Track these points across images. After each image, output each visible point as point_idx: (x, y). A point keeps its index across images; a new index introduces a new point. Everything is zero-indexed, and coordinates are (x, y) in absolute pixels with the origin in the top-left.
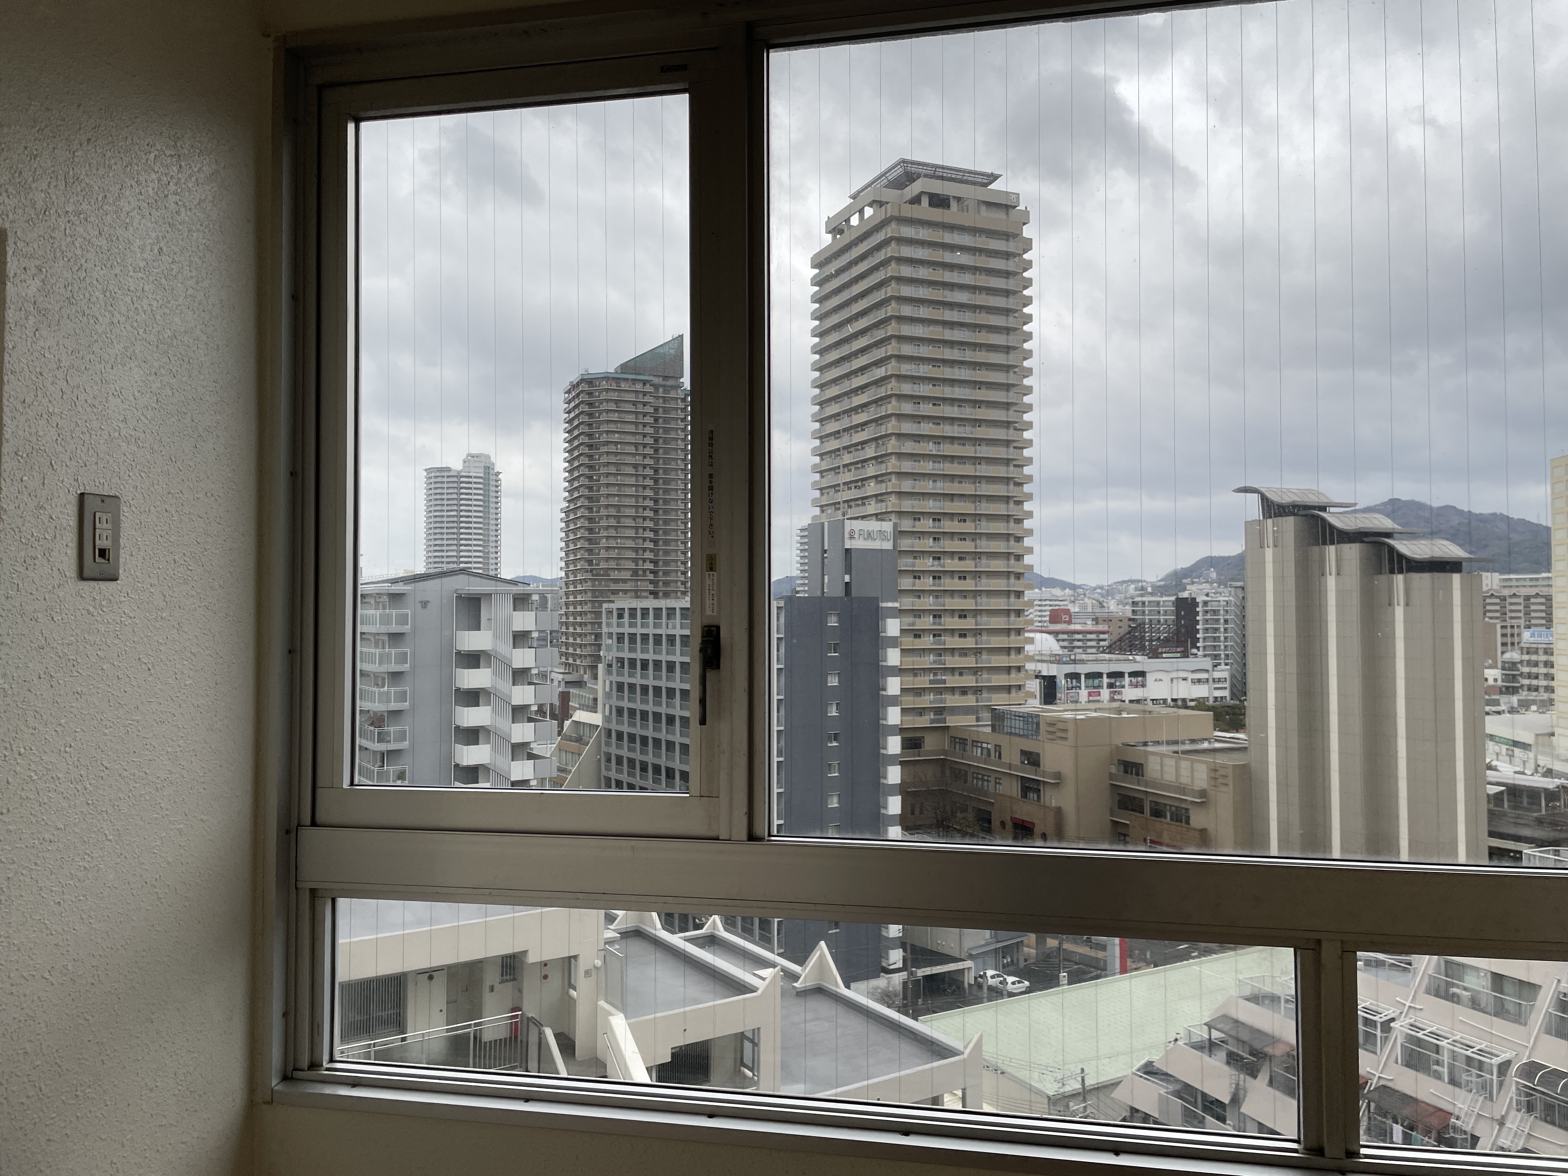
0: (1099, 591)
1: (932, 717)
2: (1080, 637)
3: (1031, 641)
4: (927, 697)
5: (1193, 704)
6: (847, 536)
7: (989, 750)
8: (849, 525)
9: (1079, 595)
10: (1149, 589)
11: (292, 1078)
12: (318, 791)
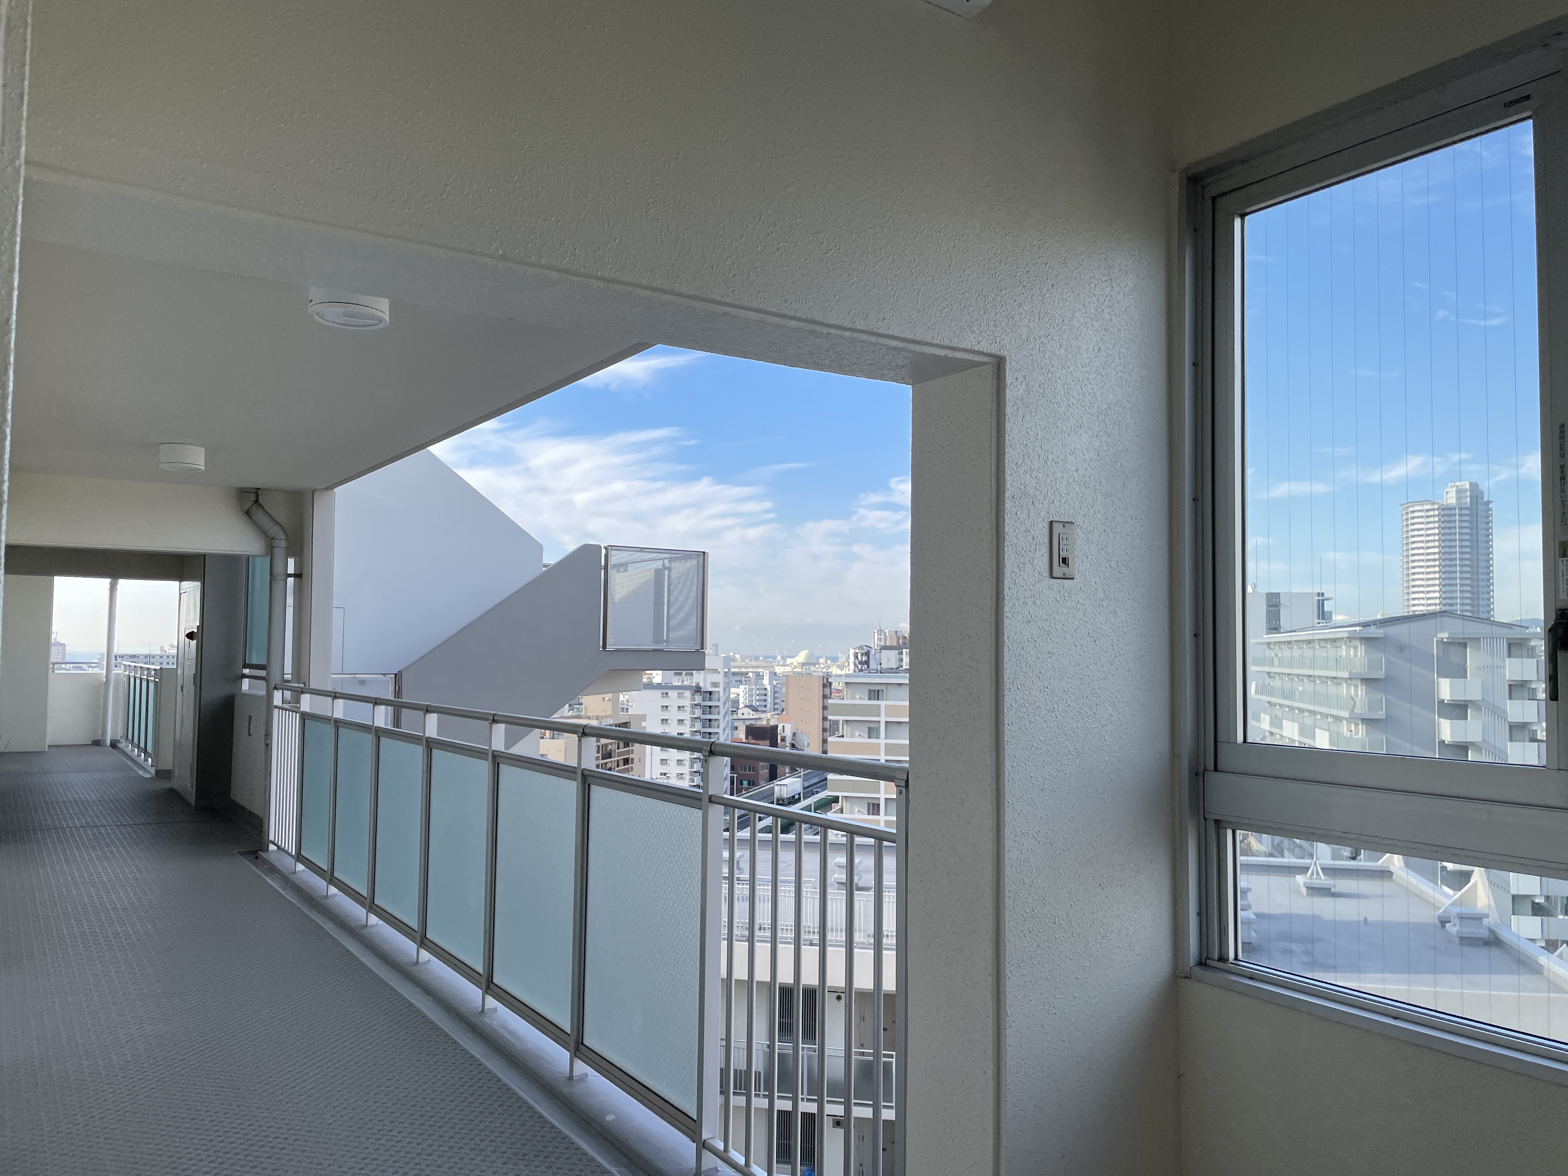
11: (1205, 964)
12: (1219, 744)
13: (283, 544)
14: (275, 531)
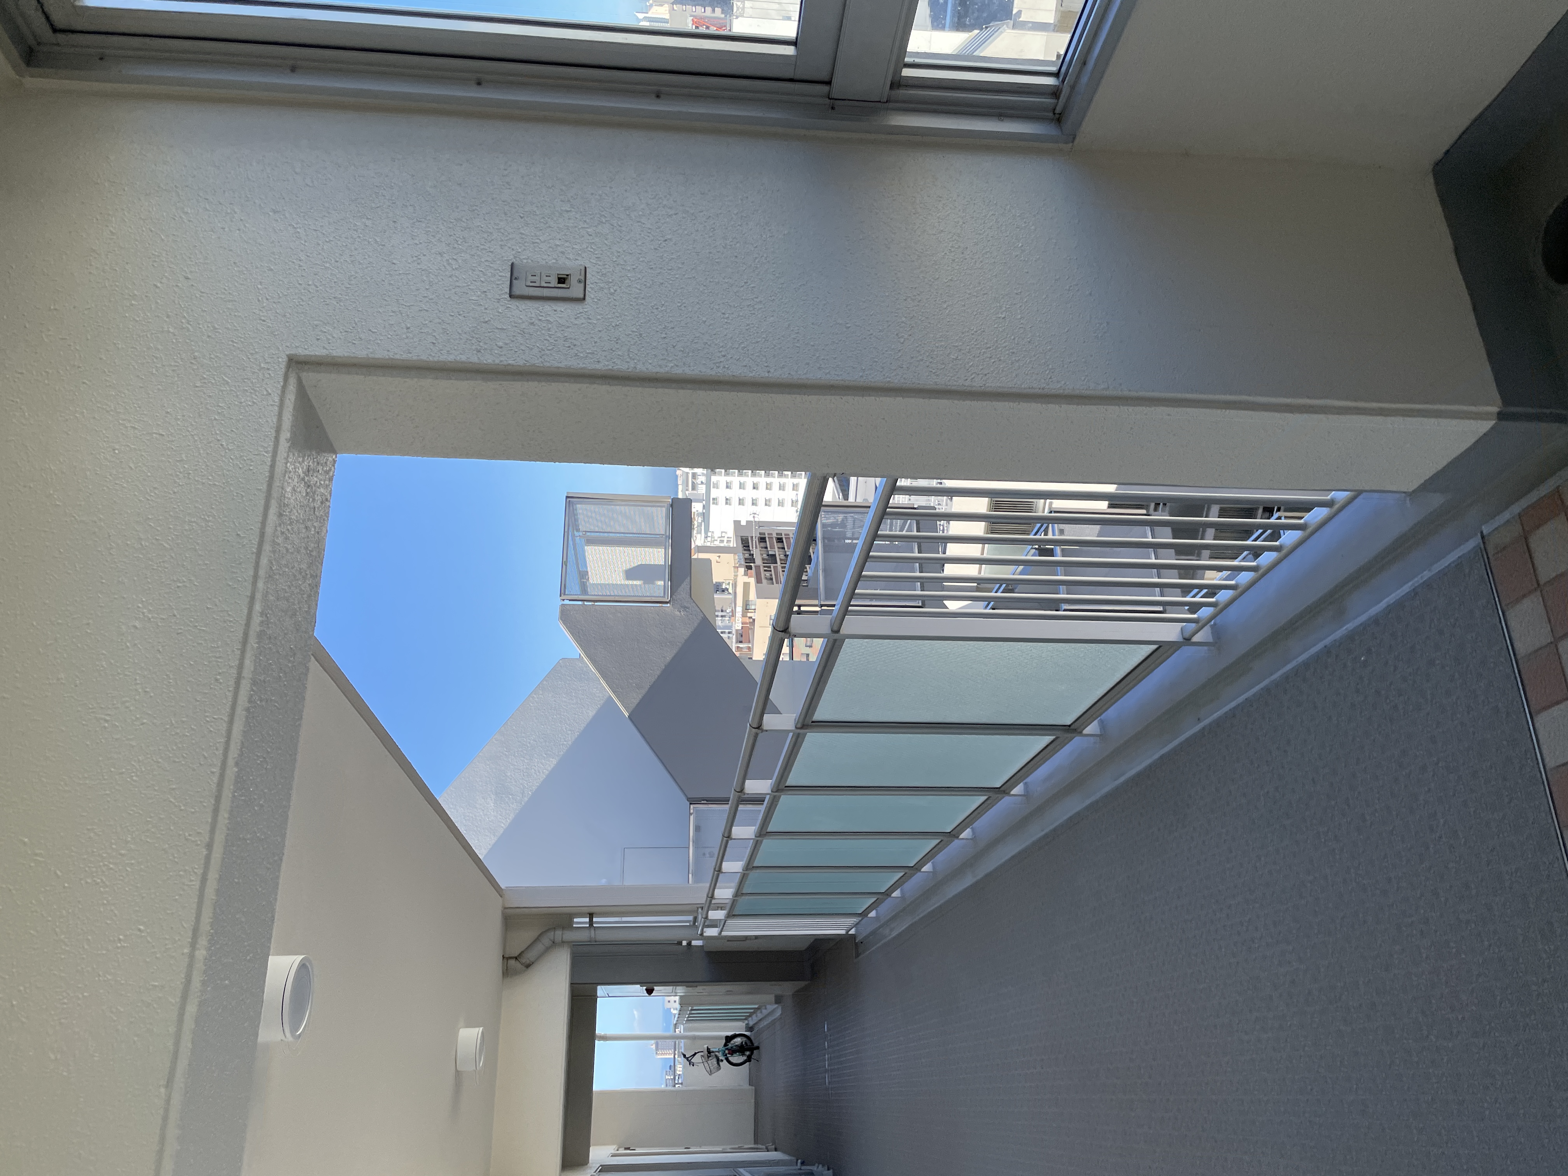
11: (1060, 114)
12: (797, 77)
13: (559, 933)
14: (546, 941)
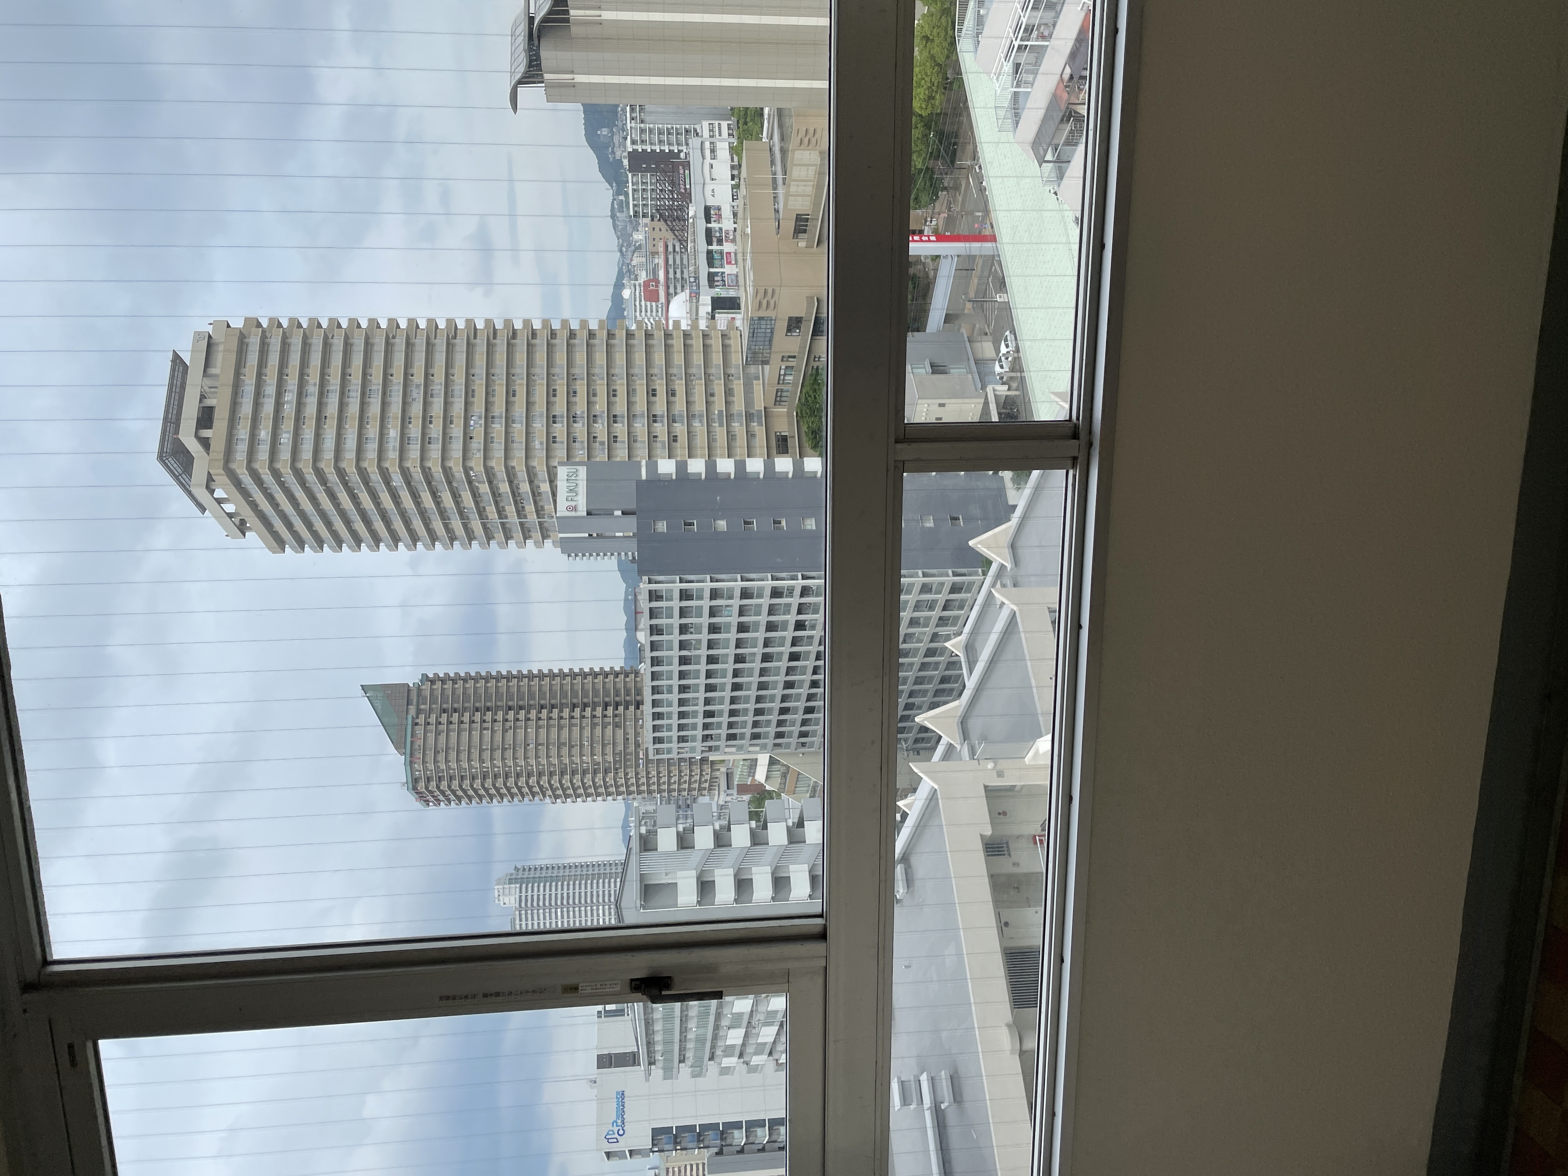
0: (624, 249)
1: (756, 424)
2: (671, 271)
3: (677, 323)
4: (737, 429)
5: (736, 158)
6: (573, 514)
7: (787, 367)
8: (562, 511)
9: (629, 271)
10: (622, 197)
